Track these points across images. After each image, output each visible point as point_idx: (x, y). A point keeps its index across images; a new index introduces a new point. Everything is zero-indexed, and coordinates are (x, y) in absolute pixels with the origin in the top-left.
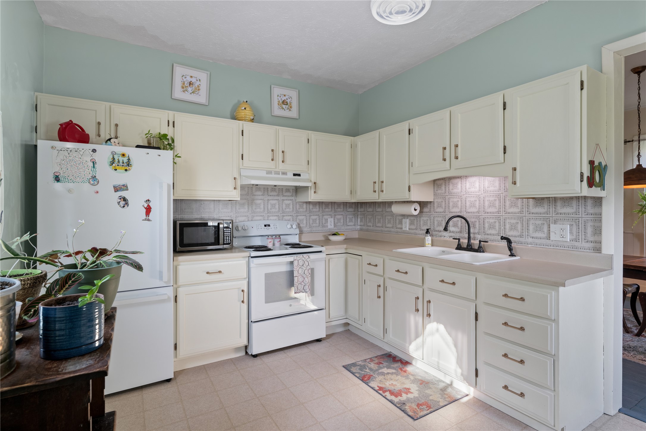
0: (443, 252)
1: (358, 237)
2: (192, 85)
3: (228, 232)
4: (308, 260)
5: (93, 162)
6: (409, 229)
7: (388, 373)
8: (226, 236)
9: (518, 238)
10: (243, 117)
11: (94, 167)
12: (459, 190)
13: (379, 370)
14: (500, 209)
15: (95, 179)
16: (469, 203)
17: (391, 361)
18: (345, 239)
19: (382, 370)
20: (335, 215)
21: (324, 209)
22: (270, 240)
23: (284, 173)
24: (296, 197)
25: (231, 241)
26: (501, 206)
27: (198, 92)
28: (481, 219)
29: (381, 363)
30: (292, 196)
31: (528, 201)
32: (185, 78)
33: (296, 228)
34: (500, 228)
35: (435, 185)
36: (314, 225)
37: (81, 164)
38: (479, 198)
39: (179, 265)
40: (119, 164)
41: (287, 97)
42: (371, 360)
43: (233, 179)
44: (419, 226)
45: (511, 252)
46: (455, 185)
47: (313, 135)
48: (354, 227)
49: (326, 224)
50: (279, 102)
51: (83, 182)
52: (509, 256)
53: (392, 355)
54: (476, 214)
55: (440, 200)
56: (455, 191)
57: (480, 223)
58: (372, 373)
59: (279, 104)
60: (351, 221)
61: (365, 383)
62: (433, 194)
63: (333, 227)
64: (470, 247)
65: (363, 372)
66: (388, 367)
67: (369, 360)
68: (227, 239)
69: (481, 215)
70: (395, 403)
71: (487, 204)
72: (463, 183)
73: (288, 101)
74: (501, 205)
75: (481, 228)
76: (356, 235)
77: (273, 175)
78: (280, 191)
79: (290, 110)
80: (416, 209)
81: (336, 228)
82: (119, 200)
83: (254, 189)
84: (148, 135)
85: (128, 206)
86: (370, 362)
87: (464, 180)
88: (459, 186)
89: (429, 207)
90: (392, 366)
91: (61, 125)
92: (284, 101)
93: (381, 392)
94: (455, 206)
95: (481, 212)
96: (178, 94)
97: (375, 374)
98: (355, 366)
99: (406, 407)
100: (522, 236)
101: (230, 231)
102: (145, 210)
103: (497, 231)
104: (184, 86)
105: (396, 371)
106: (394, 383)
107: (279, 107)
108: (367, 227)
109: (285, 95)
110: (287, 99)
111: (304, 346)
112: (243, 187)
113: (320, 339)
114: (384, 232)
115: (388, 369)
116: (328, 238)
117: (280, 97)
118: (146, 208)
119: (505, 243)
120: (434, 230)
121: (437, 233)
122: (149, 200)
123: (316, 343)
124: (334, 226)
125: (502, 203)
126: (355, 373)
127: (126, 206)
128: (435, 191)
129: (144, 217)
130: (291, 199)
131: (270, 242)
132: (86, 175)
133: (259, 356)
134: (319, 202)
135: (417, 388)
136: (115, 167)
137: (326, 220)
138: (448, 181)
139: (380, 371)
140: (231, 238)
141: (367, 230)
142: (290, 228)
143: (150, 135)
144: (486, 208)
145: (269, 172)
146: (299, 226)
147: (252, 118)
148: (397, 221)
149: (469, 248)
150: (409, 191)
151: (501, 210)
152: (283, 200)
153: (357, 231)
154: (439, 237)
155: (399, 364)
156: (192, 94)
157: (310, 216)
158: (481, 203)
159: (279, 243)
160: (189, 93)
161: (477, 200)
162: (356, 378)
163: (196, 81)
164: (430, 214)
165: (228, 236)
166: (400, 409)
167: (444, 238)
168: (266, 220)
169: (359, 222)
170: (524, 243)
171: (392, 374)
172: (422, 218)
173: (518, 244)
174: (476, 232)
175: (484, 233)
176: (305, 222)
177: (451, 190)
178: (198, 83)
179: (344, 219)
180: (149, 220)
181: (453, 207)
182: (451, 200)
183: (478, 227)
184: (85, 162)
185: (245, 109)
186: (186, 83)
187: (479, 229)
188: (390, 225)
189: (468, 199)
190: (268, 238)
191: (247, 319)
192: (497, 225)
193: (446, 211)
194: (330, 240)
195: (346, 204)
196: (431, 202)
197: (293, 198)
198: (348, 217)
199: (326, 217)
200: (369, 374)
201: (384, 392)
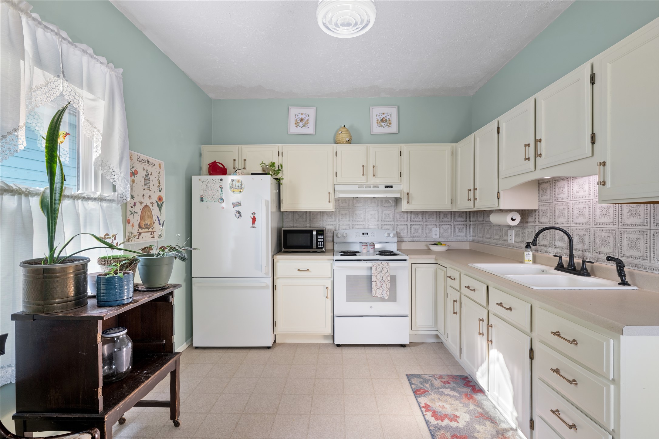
0: (543, 271)
1: (469, 248)
2: (303, 120)
3: (321, 238)
4: (387, 267)
5: (221, 188)
6: (514, 242)
7: (448, 395)
8: (320, 242)
9: (639, 260)
10: (341, 140)
11: (221, 191)
12: (566, 195)
13: (441, 388)
14: (615, 219)
15: (221, 199)
16: (577, 211)
17: (462, 385)
18: (448, 250)
19: (443, 389)
20: (441, 225)
21: (427, 219)
22: (364, 247)
23: (375, 186)
24: (396, 207)
25: (323, 245)
26: (617, 215)
27: (307, 125)
28: (591, 233)
29: (449, 383)
30: (392, 206)
31: (654, 207)
32: (298, 116)
33: (393, 237)
34: (615, 245)
35: (540, 189)
36: (416, 234)
37: (214, 189)
38: (589, 205)
39: (278, 262)
40: (236, 188)
41: (386, 115)
42: (441, 376)
43: (328, 193)
44: (524, 239)
45: (622, 279)
46: (561, 189)
47: (406, 148)
48: (465, 237)
49: (430, 234)
50: (378, 120)
51: (215, 201)
52: (619, 284)
53: (468, 378)
54: (585, 226)
55: (545, 208)
56: (561, 196)
57: (590, 237)
58: (430, 390)
59: (377, 123)
60: (461, 230)
61: (415, 396)
62: (538, 200)
63: (438, 236)
64: (571, 267)
65: (421, 386)
66: (453, 389)
67: (438, 376)
68: (321, 244)
69: (591, 226)
70: (430, 425)
71: (598, 211)
72: (570, 186)
73: (387, 119)
74: (617, 213)
75: (591, 244)
76: (467, 246)
77: (365, 189)
78: (380, 203)
79: (389, 126)
80: (514, 218)
81: (442, 238)
82: (236, 213)
83: (355, 201)
84: (262, 165)
85: (241, 217)
86: (438, 378)
87: (571, 182)
88: (566, 189)
89: (534, 216)
90: (459, 389)
91: (209, 164)
92: (383, 119)
93: (424, 410)
94: (562, 215)
95: (591, 223)
96: (293, 129)
97: (433, 391)
98: (419, 378)
99: (439, 433)
100: (646, 258)
101: (323, 238)
102: (252, 220)
103: (612, 249)
104: (297, 123)
105: (458, 395)
106: (446, 406)
107: (378, 125)
108: (478, 238)
109: (384, 114)
110: (386, 117)
111: (386, 348)
112: (337, 200)
113: (405, 345)
114: (492, 244)
115: (452, 391)
116: (429, 248)
117: (379, 116)
118: (252, 219)
119: (613, 266)
120: (539, 244)
121: (542, 247)
122: (254, 213)
123: (399, 347)
124: (440, 236)
125: (617, 210)
126: (413, 384)
127: (240, 217)
128: (540, 196)
129: (251, 225)
130: (391, 209)
131: (364, 248)
132: (217, 196)
133: (342, 346)
134: (422, 212)
135: (468, 420)
136: (233, 190)
137: (431, 230)
138: (553, 184)
139: (441, 390)
140: (323, 243)
141: (478, 242)
142: (387, 237)
143: (264, 164)
144: (597, 217)
145: (361, 186)
146: (398, 235)
147: (348, 139)
148: (504, 232)
149: (572, 269)
150: (499, 199)
151: (617, 220)
152: (383, 211)
153: (469, 242)
154: (544, 253)
155: (469, 390)
156: (303, 127)
157: (412, 225)
158: (591, 211)
159: (373, 249)
160: (300, 127)
161: (587, 207)
162: (411, 389)
163: (305, 117)
164: (535, 224)
165: (321, 242)
166: (431, 433)
167: (550, 254)
168: (366, 229)
169: (471, 232)
170: (649, 269)
171: (451, 396)
172: (527, 230)
173: (640, 269)
174: (586, 248)
175: (595, 250)
176: (406, 231)
177: (556, 195)
178: (307, 118)
179: (452, 229)
180: (254, 227)
181: (560, 216)
182: (557, 207)
183: (587, 243)
184: (216, 187)
185: (341, 133)
186: (298, 120)
187: (589, 245)
188: (497, 237)
189: (576, 206)
190: (363, 245)
191: (331, 313)
192: (611, 240)
193: (552, 221)
194: (431, 250)
195: (454, 213)
196: (536, 210)
197: (393, 208)
198: (456, 227)
199: (430, 227)
200: (427, 389)
201: (427, 411)
